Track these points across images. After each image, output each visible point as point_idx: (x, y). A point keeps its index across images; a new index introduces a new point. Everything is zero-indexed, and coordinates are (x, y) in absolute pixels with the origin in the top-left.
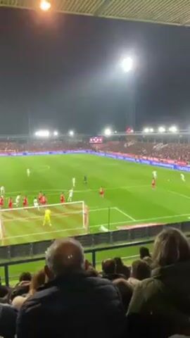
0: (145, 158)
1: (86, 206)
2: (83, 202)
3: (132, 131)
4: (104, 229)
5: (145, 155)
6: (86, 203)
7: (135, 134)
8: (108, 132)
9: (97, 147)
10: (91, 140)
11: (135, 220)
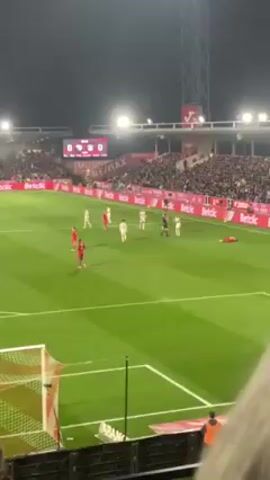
0: (243, 205)
1: (52, 360)
2: (43, 346)
3: (202, 120)
4: (111, 434)
5: (241, 197)
6: (50, 351)
7: (212, 129)
8: (124, 122)
9: (89, 171)
10: (70, 148)
11: (209, 405)
